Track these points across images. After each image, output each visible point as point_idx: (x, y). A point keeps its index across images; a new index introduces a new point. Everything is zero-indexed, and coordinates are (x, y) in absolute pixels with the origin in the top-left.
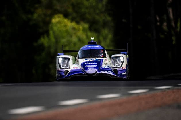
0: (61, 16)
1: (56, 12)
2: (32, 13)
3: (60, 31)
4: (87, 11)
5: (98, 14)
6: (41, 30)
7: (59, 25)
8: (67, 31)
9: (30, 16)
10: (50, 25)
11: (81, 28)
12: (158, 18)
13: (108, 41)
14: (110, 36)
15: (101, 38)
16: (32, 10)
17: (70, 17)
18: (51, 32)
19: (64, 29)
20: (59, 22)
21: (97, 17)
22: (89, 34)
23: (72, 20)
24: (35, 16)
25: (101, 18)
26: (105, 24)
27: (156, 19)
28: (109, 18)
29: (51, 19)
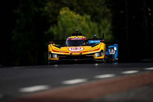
0: (68, 8)
1: (63, 5)
2: (43, 7)
3: (67, 21)
4: (89, 4)
5: (98, 7)
6: (51, 21)
7: (66, 17)
8: (73, 22)
9: (41, 9)
10: (59, 17)
11: (84, 18)
12: (149, 10)
13: (107, 30)
14: (109, 25)
15: (101, 27)
16: (43, 3)
17: (75, 10)
18: (59, 23)
19: (70, 19)
20: (66, 14)
21: (98, 9)
22: (91, 23)
23: (77, 12)
24: (46, 8)
25: (101, 10)
26: (104, 15)
27: (148, 10)
28: (108, 10)
29: (59, 12)
